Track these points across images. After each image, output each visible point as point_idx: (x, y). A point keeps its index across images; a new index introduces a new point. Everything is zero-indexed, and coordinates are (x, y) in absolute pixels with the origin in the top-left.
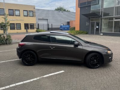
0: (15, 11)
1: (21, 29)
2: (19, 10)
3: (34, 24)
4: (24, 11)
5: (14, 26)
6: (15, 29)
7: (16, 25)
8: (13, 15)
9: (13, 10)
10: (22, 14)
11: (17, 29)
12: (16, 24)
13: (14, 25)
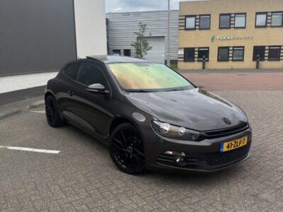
0: (234, 17)
1: (243, 60)
2: (245, 14)
3: (280, 46)
4: (257, 13)
5: (229, 53)
6: (228, 60)
7: (233, 50)
8: (229, 28)
9: (230, 14)
10: (251, 24)
11: (233, 60)
12: (234, 47)
13: (229, 50)
